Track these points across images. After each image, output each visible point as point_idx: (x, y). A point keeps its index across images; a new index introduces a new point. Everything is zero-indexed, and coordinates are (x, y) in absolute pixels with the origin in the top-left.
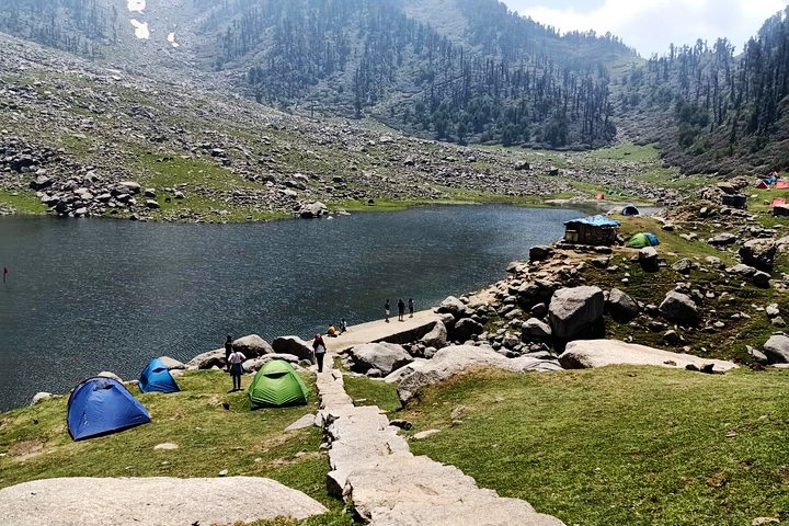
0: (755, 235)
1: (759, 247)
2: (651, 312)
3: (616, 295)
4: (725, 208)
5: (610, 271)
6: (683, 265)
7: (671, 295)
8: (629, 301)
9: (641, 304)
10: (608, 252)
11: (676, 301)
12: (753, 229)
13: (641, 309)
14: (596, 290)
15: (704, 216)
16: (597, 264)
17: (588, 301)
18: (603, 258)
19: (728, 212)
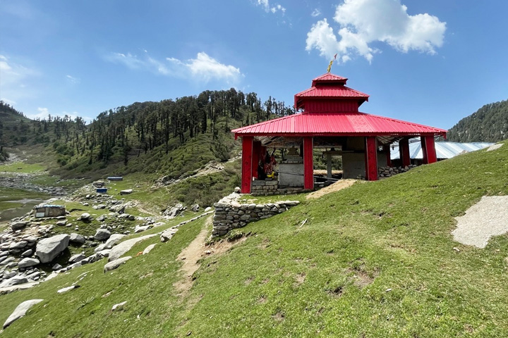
0: (114, 204)
1: (118, 208)
2: (92, 240)
3: (74, 236)
4: (99, 194)
5: (68, 227)
6: (102, 218)
7: (99, 231)
8: (81, 237)
9: (86, 237)
10: (64, 219)
11: (102, 232)
12: (113, 201)
13: (87, 239)
14: (66, 235)
15: (88, 198)
16: (60, 225)
17: (62, 241)
18: (63, 222)
19: (100, 196)
